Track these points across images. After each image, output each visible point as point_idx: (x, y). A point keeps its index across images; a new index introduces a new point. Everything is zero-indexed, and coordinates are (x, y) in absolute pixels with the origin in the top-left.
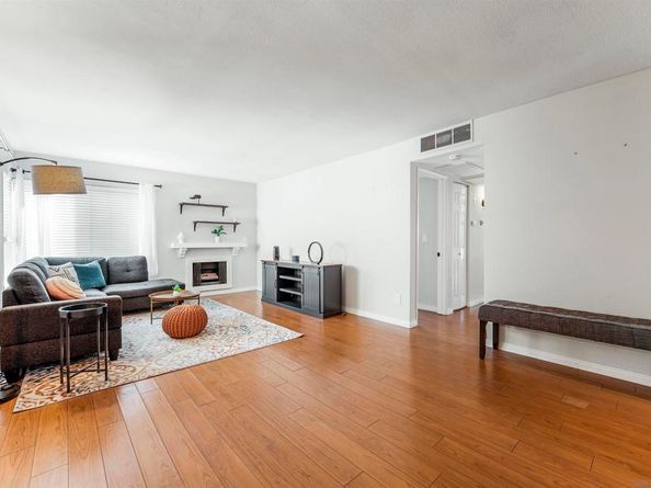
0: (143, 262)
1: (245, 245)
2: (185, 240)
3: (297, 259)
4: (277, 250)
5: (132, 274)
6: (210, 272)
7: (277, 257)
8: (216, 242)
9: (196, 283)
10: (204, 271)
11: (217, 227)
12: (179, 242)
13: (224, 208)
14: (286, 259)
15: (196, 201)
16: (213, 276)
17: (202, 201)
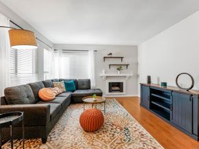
0: (89, 81)
1: (132, 75)
2: (105, 73)
3: (165, 84)
4: (149, 78)
5: (85, 86)
6: (116, 86)
7: (149, 81)
8: (118, 73)
9: (110, 91)
10: (113, 86)
11: (119, 67)
12: (103, 74)
13: (122, 58)
14: (154, 83)
15: (110, 56)
16: (117, 88)
17: (112, 56)
